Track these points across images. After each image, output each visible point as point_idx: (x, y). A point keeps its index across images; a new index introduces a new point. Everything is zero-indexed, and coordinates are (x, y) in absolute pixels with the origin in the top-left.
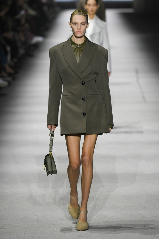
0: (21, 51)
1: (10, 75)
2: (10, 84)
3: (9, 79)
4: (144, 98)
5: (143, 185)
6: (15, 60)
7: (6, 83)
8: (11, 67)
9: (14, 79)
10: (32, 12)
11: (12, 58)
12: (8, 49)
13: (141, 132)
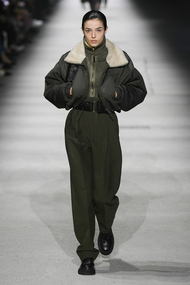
4: (152, 90)
12: (5, 34)
13: (148, 127)
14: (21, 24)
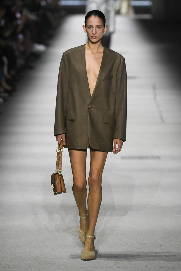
0: (20, 62)
1: (6, 91)
2: (5, 100)
3: (6, 95)
4: (161, 118)
5: (159, 219)
6: (13, 72)
7: (1, 100)
8: (8, 81)
10: (32, 17)
11: (9, 70)
13: (158, 158)
14: (22, 48)
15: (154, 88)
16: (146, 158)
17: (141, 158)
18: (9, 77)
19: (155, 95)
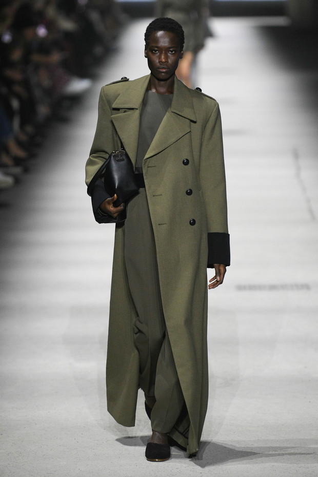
0: (43, 110)
1: (18, 161)
2: (17, 181)
3: (17, 170)
6: (29, 129)
7: (9, 180)
8: (20, 144)
9: (26, 170)
10: (67, 25)
12: (15, 103)
13: (306, 287)
15: (296, 155)
16: (284, 287)
17: (273, 287)
18: (23, 138)
19: (298, 169)
